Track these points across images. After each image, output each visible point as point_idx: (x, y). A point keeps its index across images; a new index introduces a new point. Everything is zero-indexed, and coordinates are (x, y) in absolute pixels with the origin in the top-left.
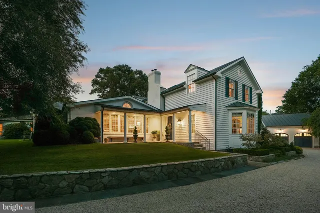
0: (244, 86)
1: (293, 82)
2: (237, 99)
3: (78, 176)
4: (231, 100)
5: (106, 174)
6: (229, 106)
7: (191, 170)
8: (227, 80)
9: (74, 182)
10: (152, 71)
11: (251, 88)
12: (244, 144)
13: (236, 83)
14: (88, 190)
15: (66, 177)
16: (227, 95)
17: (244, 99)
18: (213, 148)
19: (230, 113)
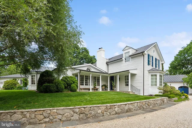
0: (156, 59)
1: (175, 56)
2: (153, 67)
3: (106, 107)
4: (150, 67)
5: (117, 106)
6: (150, 71)
7: (148, 105)
8: (149, 55)
9: (104, 110)
10: (100, 49)
11: (159, 60)
12: (159, 92)
13: (152, 57)
14: (109, 114)
15: (101, 107)
16: (149, 64)
17: (156, 67)
18: (142, 94)
19: (150, 74)
